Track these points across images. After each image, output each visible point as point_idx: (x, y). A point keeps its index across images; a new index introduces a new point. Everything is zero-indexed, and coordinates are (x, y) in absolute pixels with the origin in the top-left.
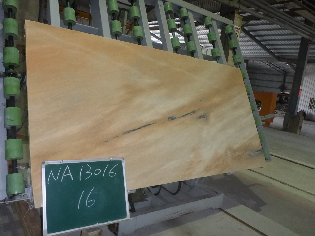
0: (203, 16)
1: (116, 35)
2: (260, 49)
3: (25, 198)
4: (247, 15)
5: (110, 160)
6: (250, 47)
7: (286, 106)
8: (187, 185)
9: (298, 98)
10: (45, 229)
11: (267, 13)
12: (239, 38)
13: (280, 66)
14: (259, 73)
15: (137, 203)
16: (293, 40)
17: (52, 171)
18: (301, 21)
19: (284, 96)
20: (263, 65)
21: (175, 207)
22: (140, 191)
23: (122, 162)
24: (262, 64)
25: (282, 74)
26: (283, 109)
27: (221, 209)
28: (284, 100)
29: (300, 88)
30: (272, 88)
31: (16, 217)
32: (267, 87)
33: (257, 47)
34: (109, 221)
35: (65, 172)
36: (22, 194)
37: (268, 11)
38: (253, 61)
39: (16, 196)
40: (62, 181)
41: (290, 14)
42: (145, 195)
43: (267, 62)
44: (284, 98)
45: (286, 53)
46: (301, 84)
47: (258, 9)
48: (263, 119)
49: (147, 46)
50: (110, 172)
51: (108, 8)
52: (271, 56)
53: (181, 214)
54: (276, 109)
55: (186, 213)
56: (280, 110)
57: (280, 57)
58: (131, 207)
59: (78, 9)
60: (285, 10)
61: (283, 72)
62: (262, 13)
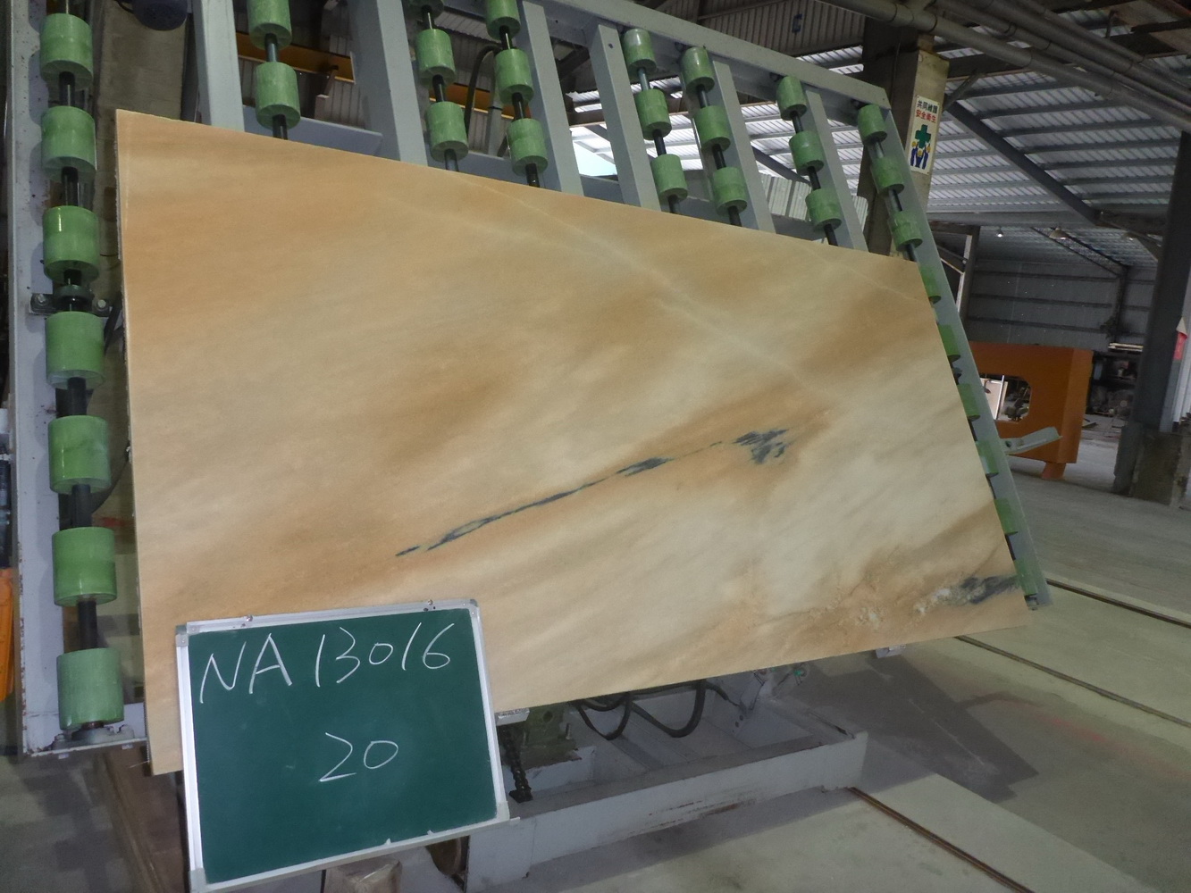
0: (772, 74)
1: (445, 155)
2: (1023, 183)
3: (125, 739)
4: (968, 52)
5: (426, 609)
6: (986, 175)
7: (1130, 399)
8: (731, 702)
9: (1174, 367)
11: (1042, 44)
12: (936, 141)
13: (1103, 246)
14: (1023, 275)
16: (1151, 143)
17: (212, 659)
18: (1177, 71)
19: (1121, 362)
20: (1037, 242)
23: (472, 614)
24: (1031, 238)
25: (1111, 275)
26: (1119, 410)
27: (856, 793)
28: (1124, 373)
29: (1181, 328)
30: (1073, 328)
31: (101, 819)
32: (1055, 327)
33: (1010, 174)
35: (262, 657)
36: (116, 726)
37: (1042, 37)
38: (998, 228)
39: (93, 732)
40: (251, 692)
41: (1129, 47)
42: (568, 738)
43: (1054, 229)
44: (1121, 368)
45: (1126, 195)
46: (1184, 312)
47: (1006, 32)
48: (1014, 448)
49: (560, 190)
50: (427, 652)
51: (414, 59)
52: (1066, 208)
53: (704, 811)
54: (1090, 411)
55: (722, 806)
56: (1107, 416)
57: (1099, 211)
58: (516, 785)
59: (332, 49)
60: (1114, 33)
61: (1118, 269)
62: (1024, 45)
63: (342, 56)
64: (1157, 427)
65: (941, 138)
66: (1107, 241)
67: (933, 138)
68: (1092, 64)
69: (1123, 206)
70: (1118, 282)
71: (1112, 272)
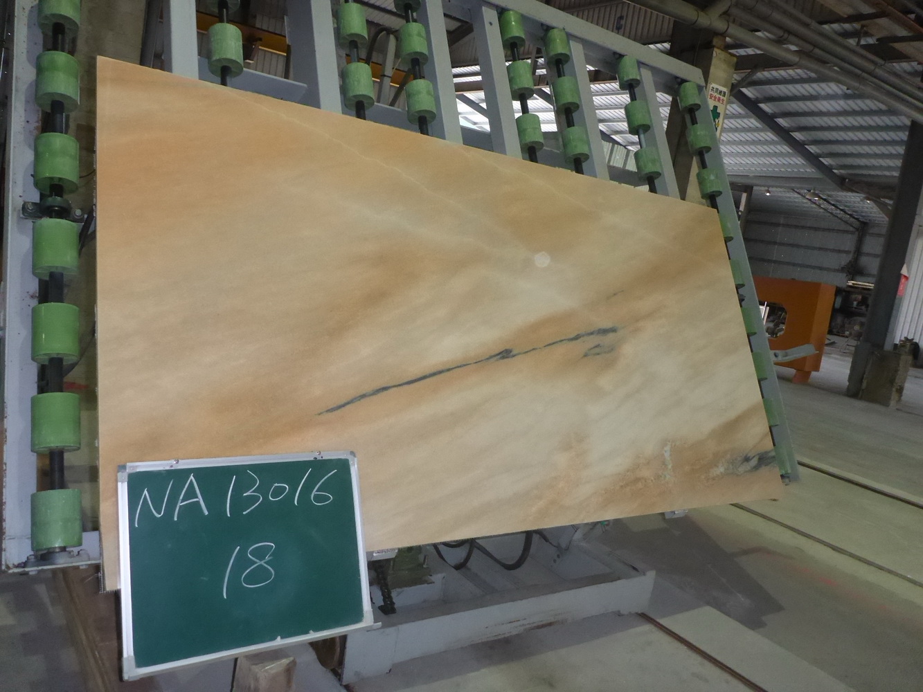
0: (615, 53)
1: (358, 107)
2: (788, 155)
3: (82, 561)
4: (750, 51)
5: (316, 458)
6: (759, 147)
7: (862, 324)
8: (551, 543)
9: (897, 301)
10: (129, 656)
11: (809, 47)
12: (723, 120)
13: (846, 206)
14: (784, 225)
15: (403, 589)
16: (887, 128)
17: (146, 492)
18: (910, 73)
19: (856, 295)
20: (796, 200)
21: (509, 604)
22: (410, 554)
23: (351, 463)
24: (793, 198)
25: (851, 229)
26: (853, 332)
27: (645, 617)
28: (858, 305)
29: (904, 271)
30: (821, 268)
31: (56, 615)
32: (807, 266)
33: (778, 147)
34: (311, 632)
35: (186, 491)
36: (75, 550)
37: (810, 43)
38: (767, 189)
39: (57, 555)
40: (176, 519)
41: (876, 54)
42: (425, 566)
43: (809, 191)
44: (855, 300)
45: (866, 167)
46: (907, 259)
47: (781, 37)
48: (780, 359)
49: (445, 139)
50: (314, 492)
52: (818, 175)
53: (528, 626)
54: (830, 332)
55: (542, 623)
56: (843, 336)
57: (846, 179)
58: (384, 600)
59: (258, 25)
60: (863, 42)
61: (856, 224)
62: (793, 48)
63: (264, 30)
64: (882, 346)
65: (727, 117)
66: (850, 202)
67: (721, 116)
68: (846, 65)
69: (862, 175)
70: (857, 233)
71: (852, 226)
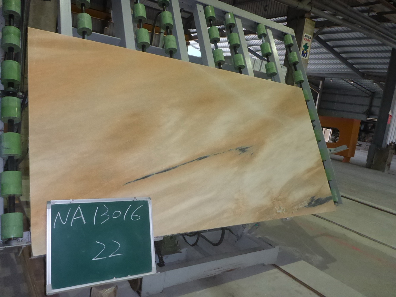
0: (255, 23)
1: (143, 47)
2: (339, 64)
3: (23, 244)
4: (322, 19)
5: (133, 200)
6: (327, 61)
7: (373, 136)
8: (234, 234)
9: (387, 126)
10: (49, 284)
11: (346, 17)
12: (310, 49)
13: (365, 86)
14: (338, 94)
15: (168, 256)
16: (382, 52)
17: (59, 213)
18: (391, 28)
19: (370, 124)
20: (344, 83)
21: (216, 261)
22: (171, 240)
23: (149, 202)
24: (342, 82)
25: (368, 95)
26: (369, 140)
27: (275, 266)
28: (371, 128)
29: (390, 113)
30: (355, 113)
32: (349, 112)
33: (335, 60)
34: (129, 275)
35: (76, 213)
36: (20, 239)
37: (347, 15)
38: (331, 79)
39: (12, 241)
40: (71, 225)
41: (376, 19)
42: (178, 245)
43: (349, 79)
44: (370, 126)
45: (373, 69)
46: (391, 107)
47: (335, 13)
48: (332, 152)
49: (181, 60)
50: (132, 215)
52: (353, 72)
53: (223, 271)
54: (359, 140)
55: (229, 269)
56: (365, 142)
57: (364, 74)
58: (160, 261)
60: (371, 14)
61: (370, 93)
62: (341, 18)
64: (381, 146)
65: (312, 48)
66: (367, 84)
68: (363, 25)
69: (372, 72)
70: (370, 97)
71: (368, 94)
